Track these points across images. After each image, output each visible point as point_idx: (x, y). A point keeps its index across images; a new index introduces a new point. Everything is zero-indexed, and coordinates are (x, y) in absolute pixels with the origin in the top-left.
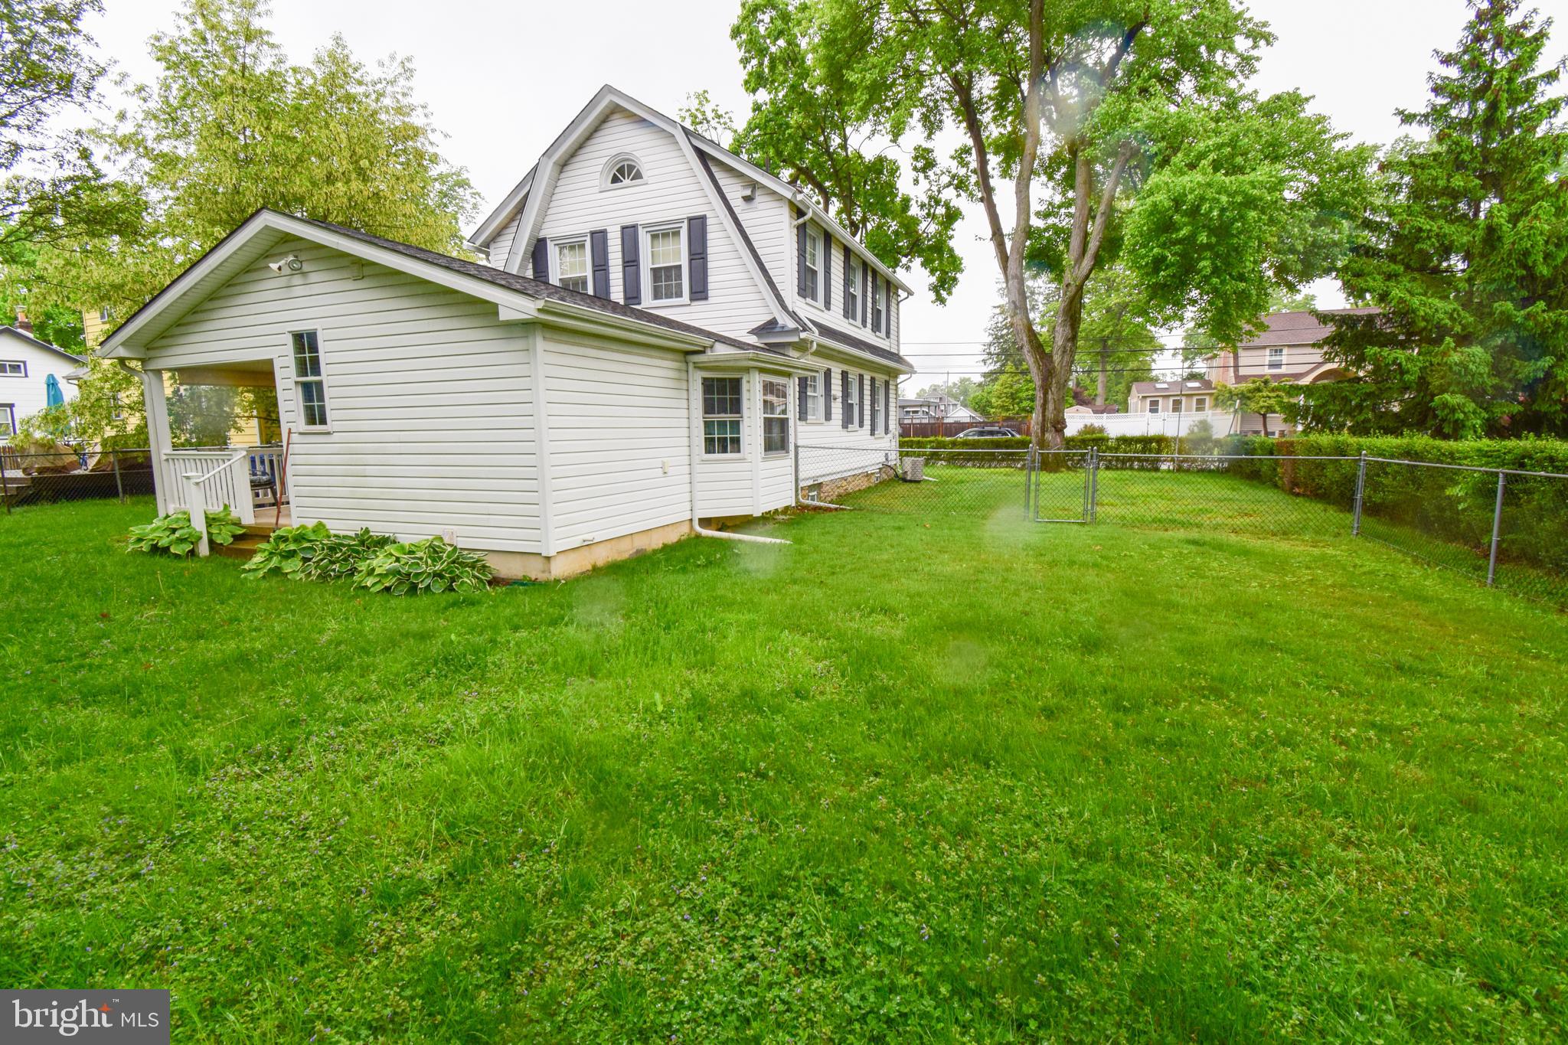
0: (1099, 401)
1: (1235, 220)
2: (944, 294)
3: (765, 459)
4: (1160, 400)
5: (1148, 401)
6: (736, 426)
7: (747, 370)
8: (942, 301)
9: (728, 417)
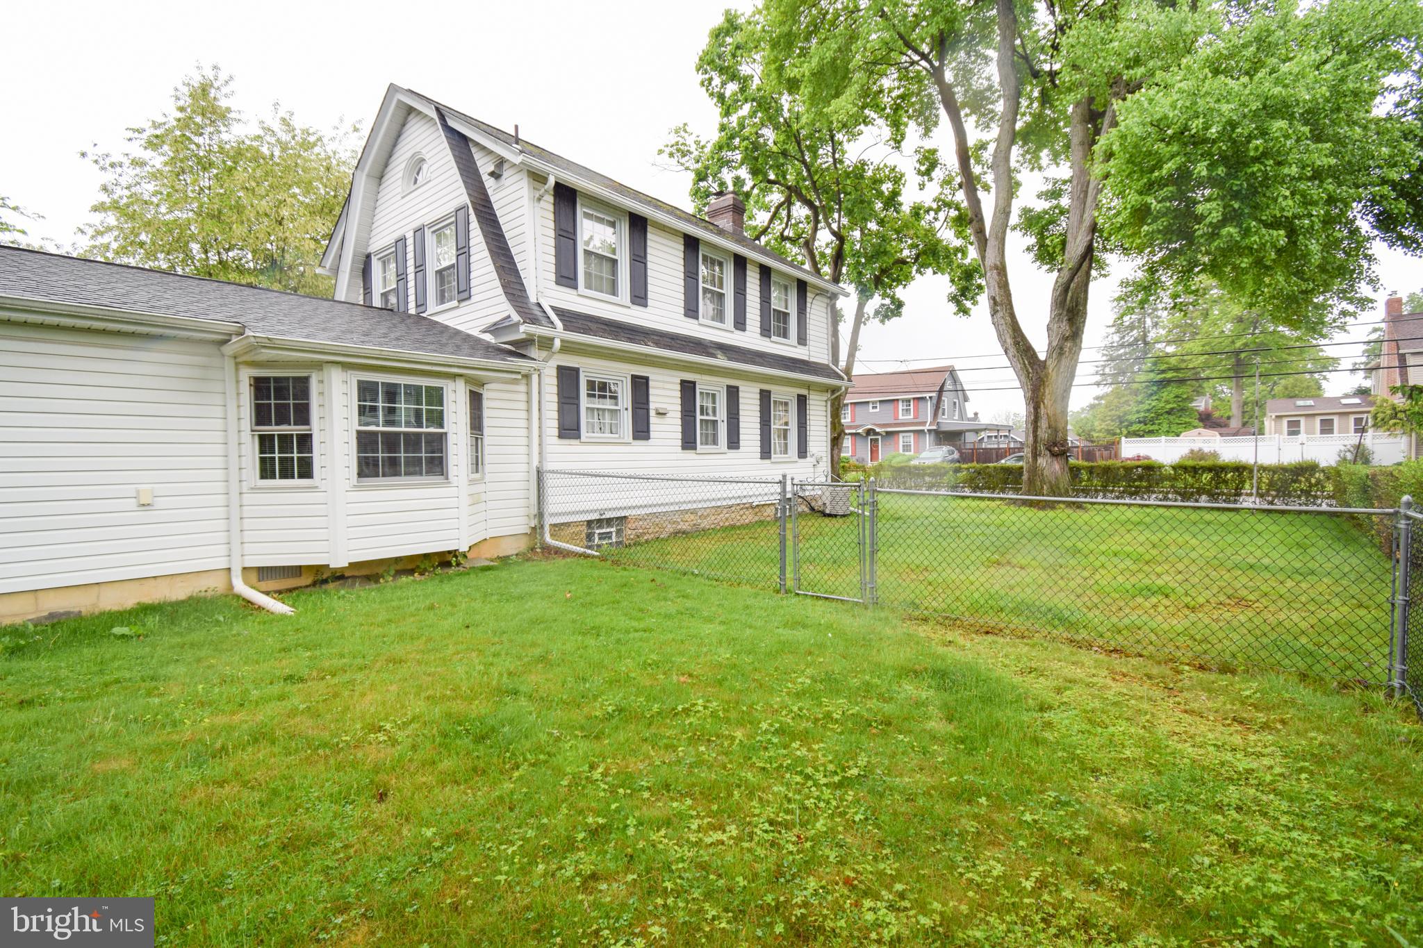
0: (1235, 424)
1: (1250, 138)
2: (968, 304)
3: (357, 488)
4: (1302, 420)
5: (1285, 421)
6: (305, 441)
7: (319, 366)
8: (965, 312)
9: (293, 429)
